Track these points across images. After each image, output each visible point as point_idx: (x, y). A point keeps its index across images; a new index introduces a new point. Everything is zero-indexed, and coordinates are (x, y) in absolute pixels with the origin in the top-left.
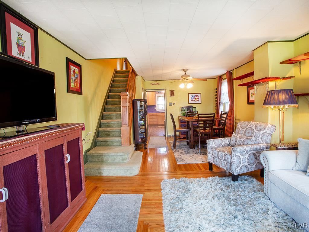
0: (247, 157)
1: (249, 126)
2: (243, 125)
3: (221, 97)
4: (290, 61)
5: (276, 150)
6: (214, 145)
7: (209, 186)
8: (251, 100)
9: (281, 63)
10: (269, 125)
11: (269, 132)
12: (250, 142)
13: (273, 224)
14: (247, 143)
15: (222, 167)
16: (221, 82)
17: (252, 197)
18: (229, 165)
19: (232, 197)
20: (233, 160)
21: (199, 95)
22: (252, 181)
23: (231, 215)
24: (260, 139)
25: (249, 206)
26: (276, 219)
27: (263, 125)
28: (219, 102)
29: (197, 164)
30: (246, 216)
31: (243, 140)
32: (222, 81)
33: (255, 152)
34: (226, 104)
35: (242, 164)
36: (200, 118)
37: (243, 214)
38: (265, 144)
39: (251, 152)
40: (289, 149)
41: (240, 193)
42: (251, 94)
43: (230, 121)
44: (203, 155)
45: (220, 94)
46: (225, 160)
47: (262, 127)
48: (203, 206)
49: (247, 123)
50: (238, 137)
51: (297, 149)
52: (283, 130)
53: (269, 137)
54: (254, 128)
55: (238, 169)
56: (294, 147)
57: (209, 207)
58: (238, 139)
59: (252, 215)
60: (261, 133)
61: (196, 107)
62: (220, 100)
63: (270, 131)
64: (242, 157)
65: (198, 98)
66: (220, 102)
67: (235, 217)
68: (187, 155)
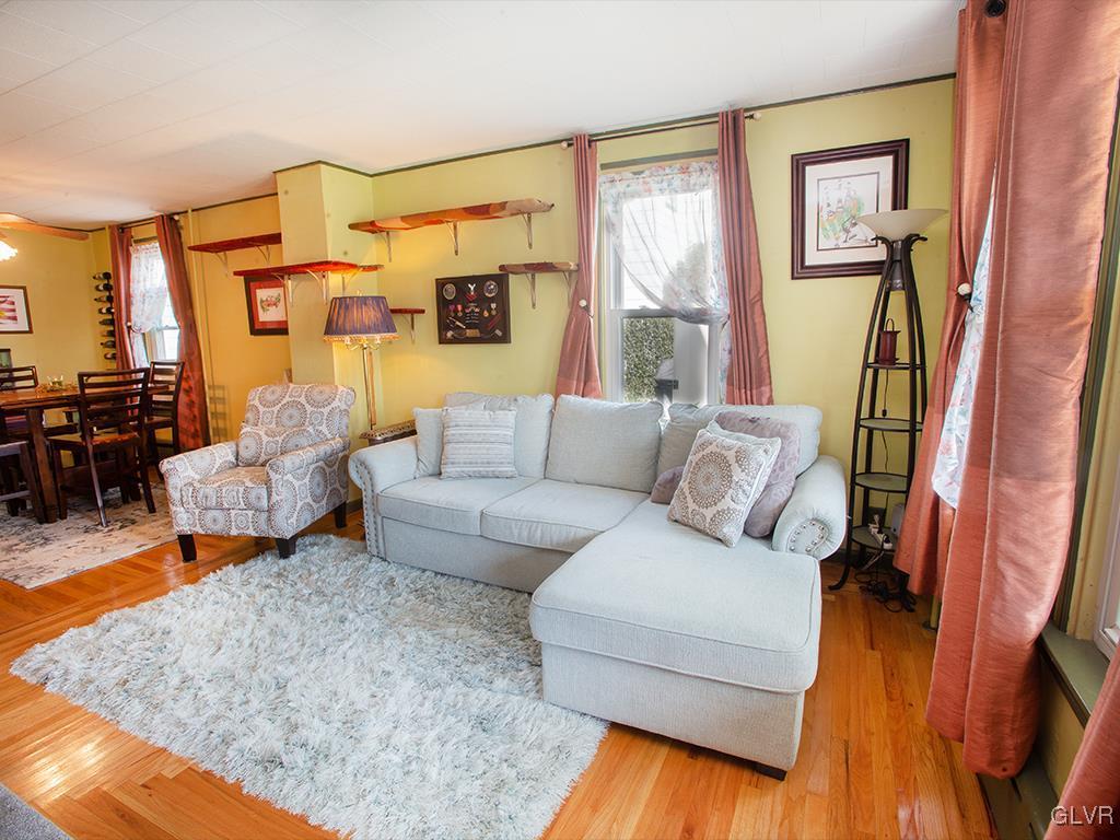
0: (307, 480)
1: (287, 399)
2: (269, 397)
3: (133, 309)
4: (371, 227)
5: (370, 445)
6: (191, 473)
7: (226, 596)
8: (261, 320)
9: (352, 227)
10: (341, 388)
11: (344, 407)
12: (303, 441)
13: (412, 597)
14: (297, 446)
15: (241, 531)
16: (128, 250)
17: (349, 571)
18: (264, 516)
19: (305, 591)
20: (275, 498)
21: (18, 296)
22: (327, 543)
23: (331, 622)
24: (324, 428)
25: (352, 590)
26: (412, 586)
27: (327, 389)
28: (125, 327)
29: (124, 562)
30: (361, 608)
31: (280, 439)
32: (131, 248)
33: (324, 465)
34: (158, 336)
35: (300, 504)
36: (87, 391)
37: (354, 608)
38: (338, 439)
39: (313, 466)
40: (395, 438)
41: (316, 576)
42: (262, 301)
43: (189, 396)
44: (121, 528)
45: (128, 296)
46: (249, 506)
47: (325, 396)
48: (247, 642)
49: (279, 390)
50: (262, 433)
51: (414, 432)
52: (373, 397)
53: (345, 420)
54: (302, 400)
55: (293, 520)
56: (408, 431)
57: (267, 636)
58: (265, 439)
59: (371, 602)
60: (326, 411)
61: (9, 350)
62: (129, 320)
63: (346, 403)
64: (297, 484)
65: (11, 307)
66: (129, 328)
67: (343, 620)
68: (48, 548)
